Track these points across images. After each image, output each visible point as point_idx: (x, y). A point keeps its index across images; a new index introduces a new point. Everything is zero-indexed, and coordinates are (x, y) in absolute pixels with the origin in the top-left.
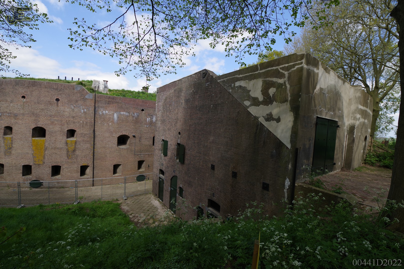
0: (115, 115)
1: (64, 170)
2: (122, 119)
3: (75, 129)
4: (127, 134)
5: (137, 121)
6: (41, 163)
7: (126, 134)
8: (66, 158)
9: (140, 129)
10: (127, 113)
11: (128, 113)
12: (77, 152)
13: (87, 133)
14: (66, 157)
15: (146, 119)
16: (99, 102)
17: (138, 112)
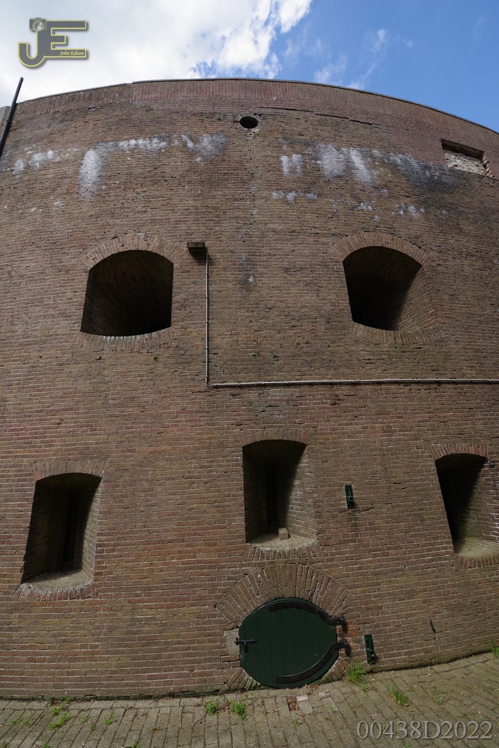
0: (91, 159)
2: (125, 172)
5: (216, 173)
9: (241, 215)
17: (222, 131)
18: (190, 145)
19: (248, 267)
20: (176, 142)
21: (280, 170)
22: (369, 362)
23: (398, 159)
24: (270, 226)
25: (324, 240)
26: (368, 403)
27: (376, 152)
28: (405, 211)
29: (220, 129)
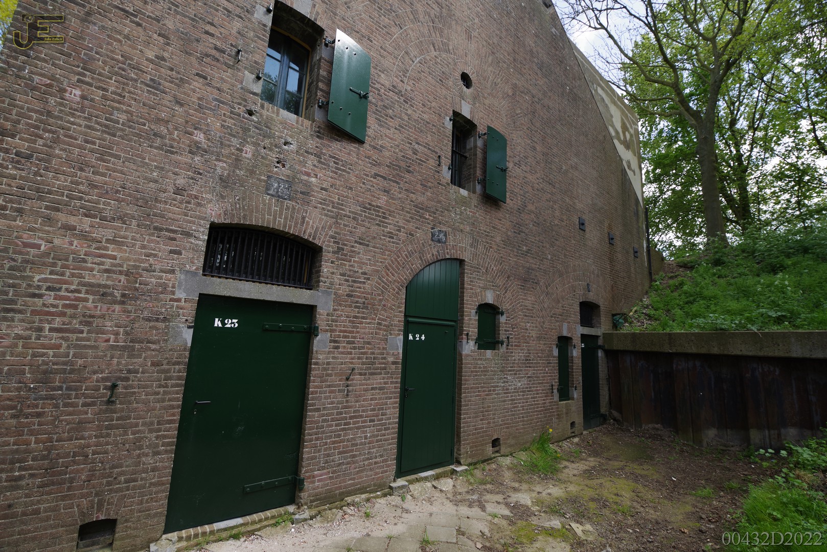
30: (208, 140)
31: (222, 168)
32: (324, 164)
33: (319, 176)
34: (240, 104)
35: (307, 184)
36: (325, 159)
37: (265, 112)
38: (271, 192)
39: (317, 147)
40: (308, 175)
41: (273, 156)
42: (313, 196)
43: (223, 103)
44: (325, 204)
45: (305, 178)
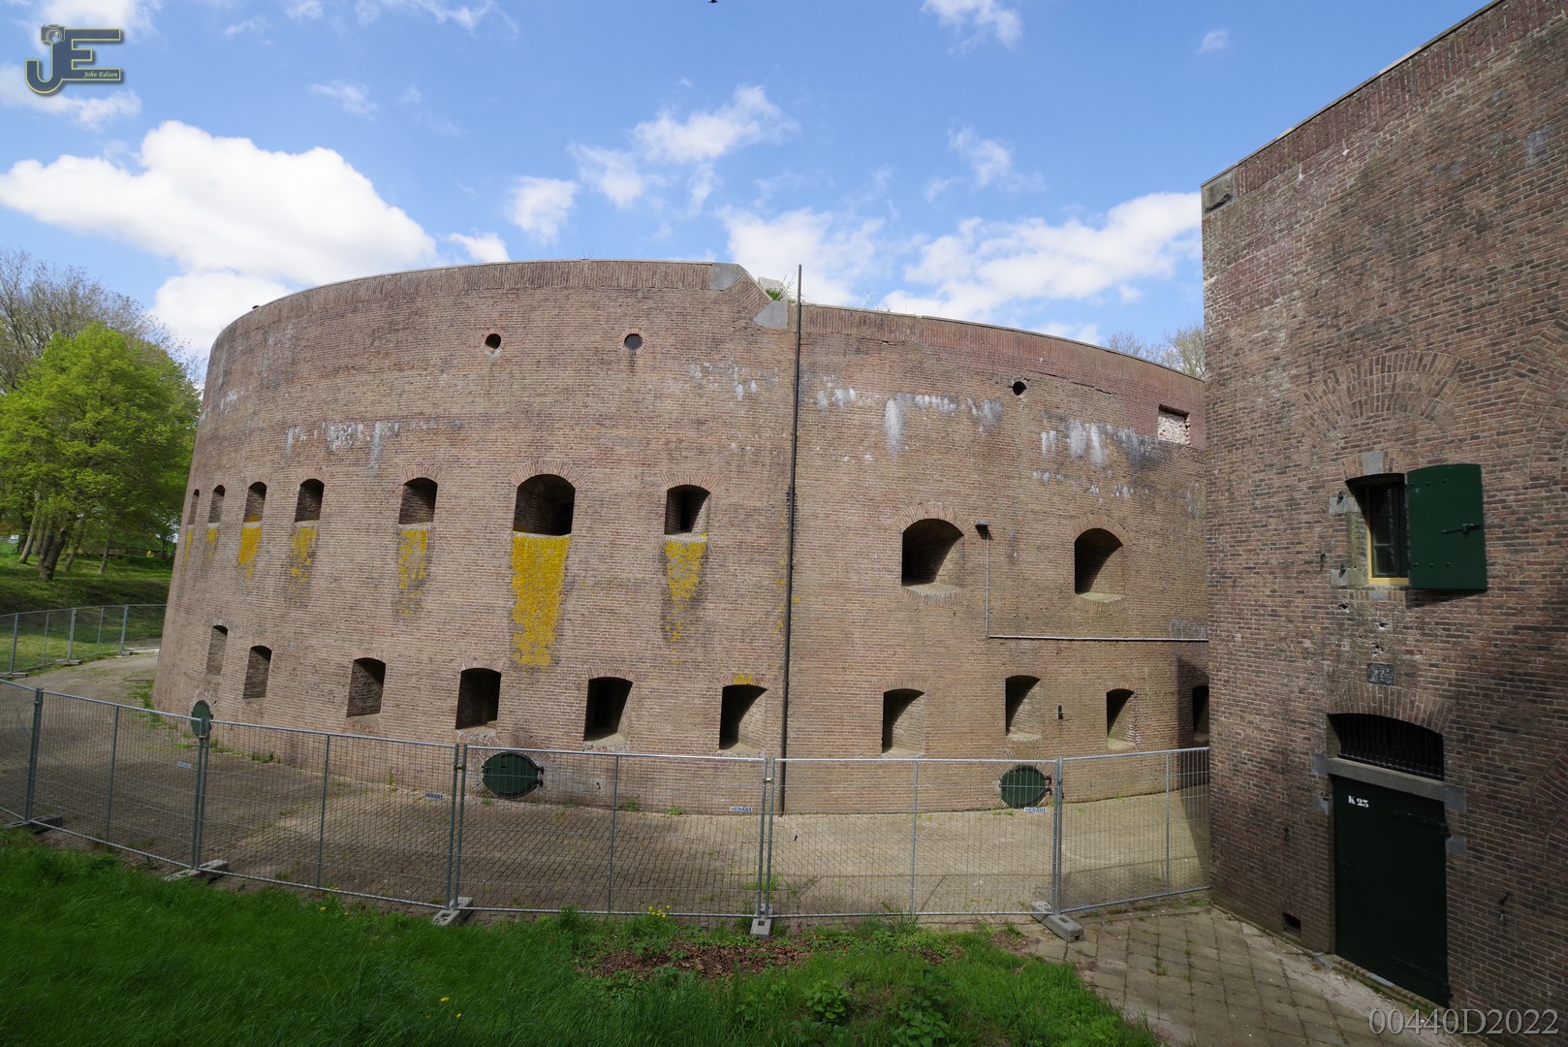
0: (892, 412)
1: (648, 703)
2: (922, 433)
3: (703, 486)
4: (949, 519)
5: (994, 447)
6: (544, 661)
7: (942, 517)
8: (657, 637)
9: (1010, 493)
10: (946, 401)
11: (952, 400)
12: (713, 611)
13: (758, 504)
14: (659, 633)
15: (1035, 437)
16: (814, 344)
17: (999, 397)
18: (974, 411)
19: (1013, 543)
20: (963, 407)
21: (1040, 448)
22: (1080, 624)
23: (1123, 434)
24: (1030, 506)
25: (1064, 522)
26: (1077, 654)
27: (1109, 427)
28: (1120, 493)
29: (997, 395)
30: (1314, 644)
31: (1328, 665)
32: (1430, 635)
33: (1424, 652)
34: (1332, 603)
35: (1413, 665)
36: (1430, 629)
37: (1354, 601)
38: (1373, 679)
39: (1417, 618)
40: (1411, 652)
41: (1369, 643)
42: (1421, 676)
43: (1319, 608)
44: (1437, 683)
45: (1408, 657)
